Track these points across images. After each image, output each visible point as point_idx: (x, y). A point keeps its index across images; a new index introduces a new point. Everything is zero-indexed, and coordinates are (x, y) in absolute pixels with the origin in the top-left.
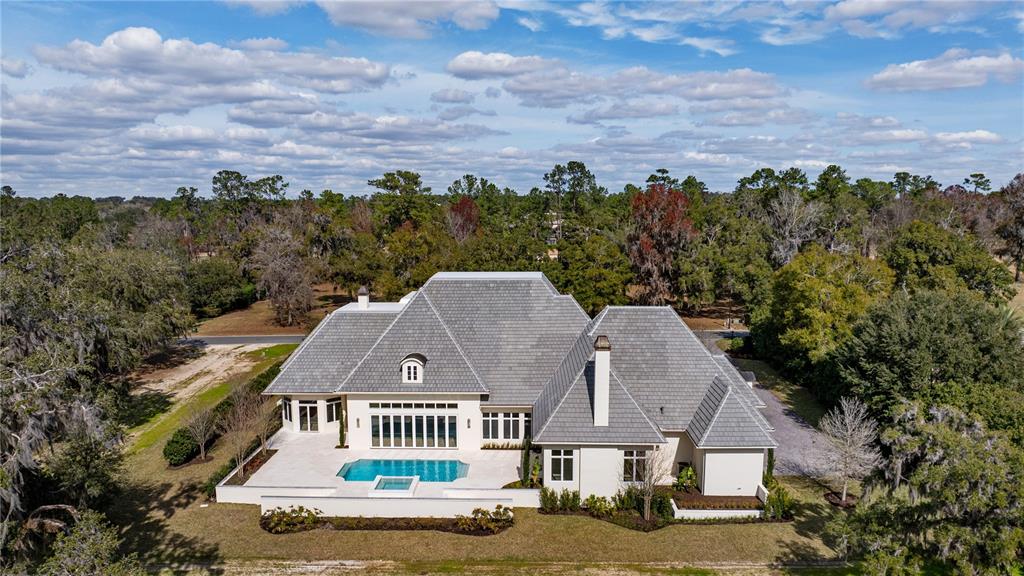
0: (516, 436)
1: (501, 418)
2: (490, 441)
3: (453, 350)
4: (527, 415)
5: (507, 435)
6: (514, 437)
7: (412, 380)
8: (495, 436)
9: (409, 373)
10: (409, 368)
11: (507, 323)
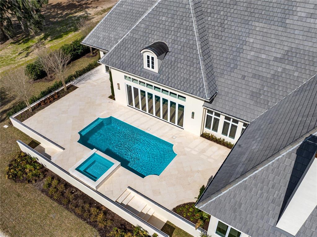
0: (232, 135)
1: (222, 119)
2: (210, 132)
3: (192, 47)
4: (245, 125)
5: (224, 132)
6: (230, 136)
7: (150, 69)
8: (215, 129)
9: (148, 62)
10: (148, 57)
11: (259, 25)
